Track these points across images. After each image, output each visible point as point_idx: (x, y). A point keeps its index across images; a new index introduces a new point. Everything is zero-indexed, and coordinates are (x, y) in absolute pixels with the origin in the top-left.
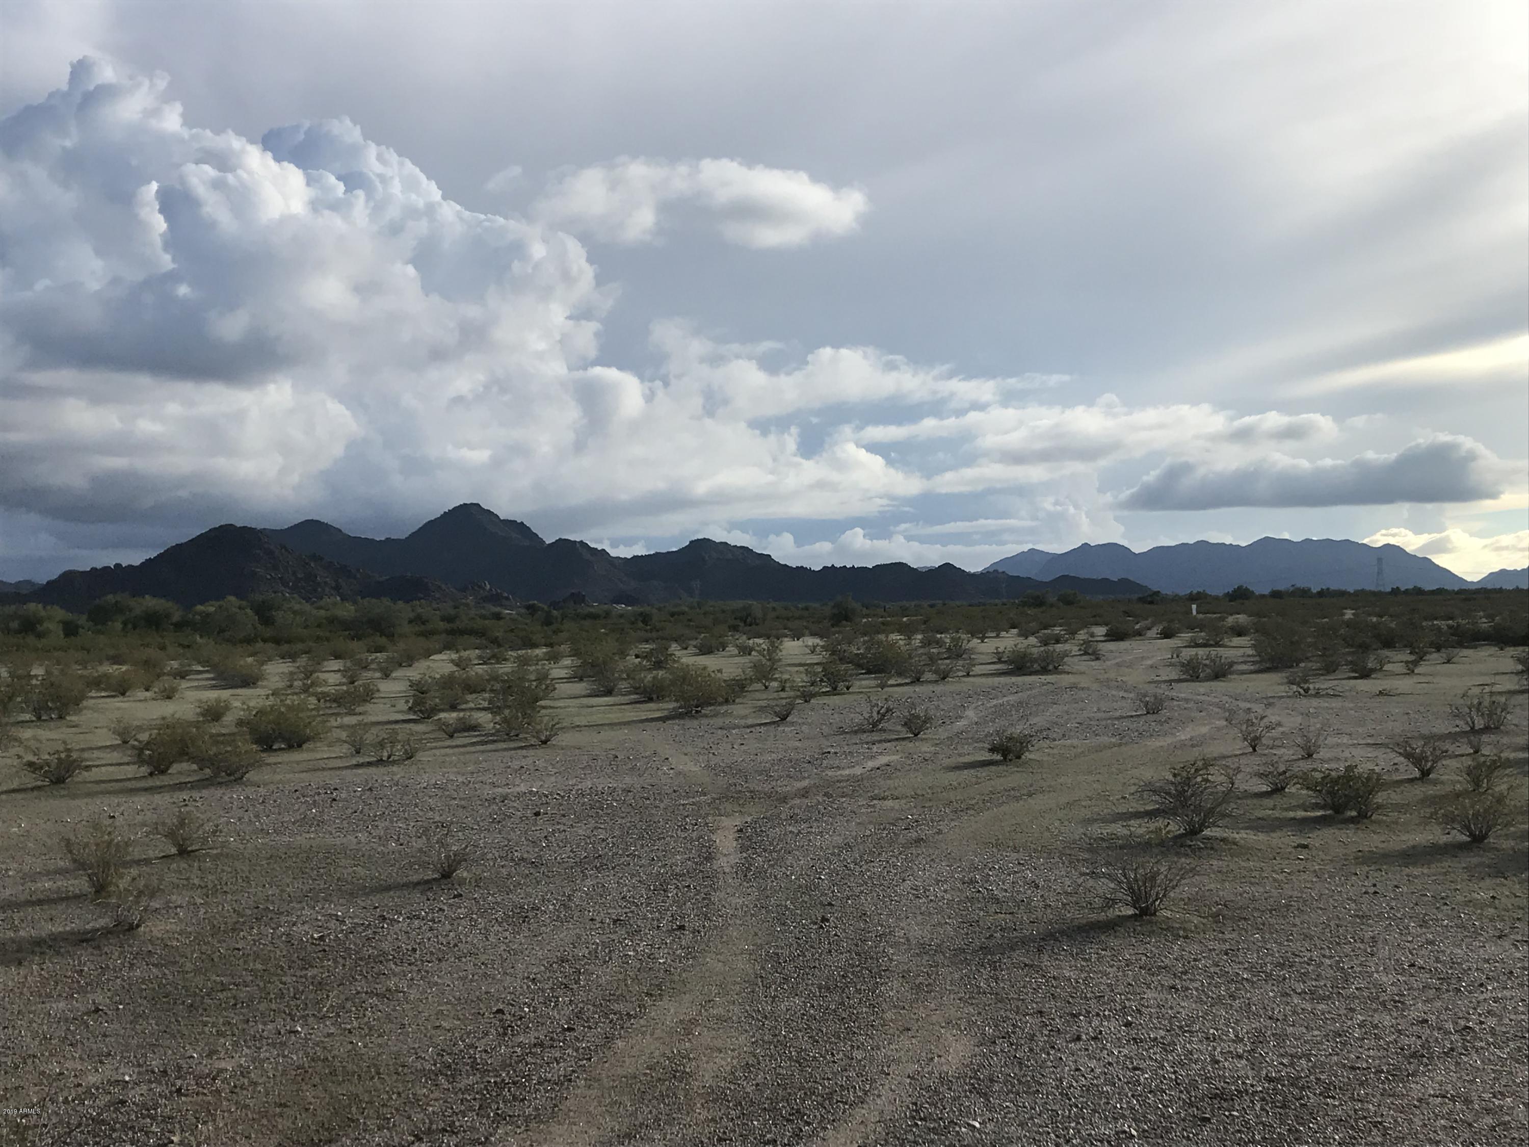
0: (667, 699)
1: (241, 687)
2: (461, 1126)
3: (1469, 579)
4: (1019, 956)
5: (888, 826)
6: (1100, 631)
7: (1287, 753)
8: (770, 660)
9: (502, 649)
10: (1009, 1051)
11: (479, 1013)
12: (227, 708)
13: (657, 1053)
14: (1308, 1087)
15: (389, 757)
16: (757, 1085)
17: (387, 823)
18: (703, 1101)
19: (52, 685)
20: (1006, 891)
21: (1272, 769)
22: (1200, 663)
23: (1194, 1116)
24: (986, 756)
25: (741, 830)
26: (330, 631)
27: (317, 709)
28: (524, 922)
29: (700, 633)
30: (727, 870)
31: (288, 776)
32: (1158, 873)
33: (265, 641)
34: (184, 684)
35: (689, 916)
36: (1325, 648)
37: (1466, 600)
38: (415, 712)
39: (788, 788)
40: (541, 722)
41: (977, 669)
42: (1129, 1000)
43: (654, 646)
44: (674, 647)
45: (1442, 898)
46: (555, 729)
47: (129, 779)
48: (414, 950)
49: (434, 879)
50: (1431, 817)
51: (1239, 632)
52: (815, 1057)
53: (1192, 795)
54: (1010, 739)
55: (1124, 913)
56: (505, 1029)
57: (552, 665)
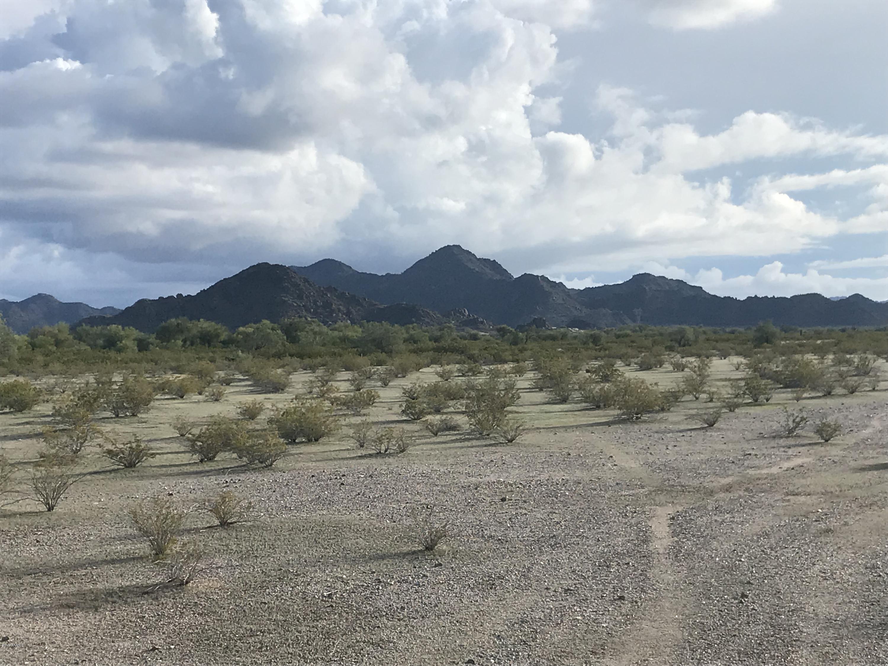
0: (612, 407)
1: (273, 392)
5: (800, 518)
8: (700, 375)
9: (477, 364)
11: (454, 662)
12: (261, 409)
15: (386, 451)
17: (383, 504)
19: (128, 389)
25: (673, 518)
26: (342, 348)
27: (330, 411)
28: (491, 588)
29: (641, 352)
30: (661, 551)
31: (307, 464)
33: (291, 355)
34: (229, 390)
35: (628, 588)
38: (407, 415)
39: (714, 484)
40: (508, 423)
41: (882, 385)
43: (602, 363)
44: (619, 364)
46: (519, 430)
47: (186, 465)
48: (403, 608)
49: (420, 551)
57: (518, 378)
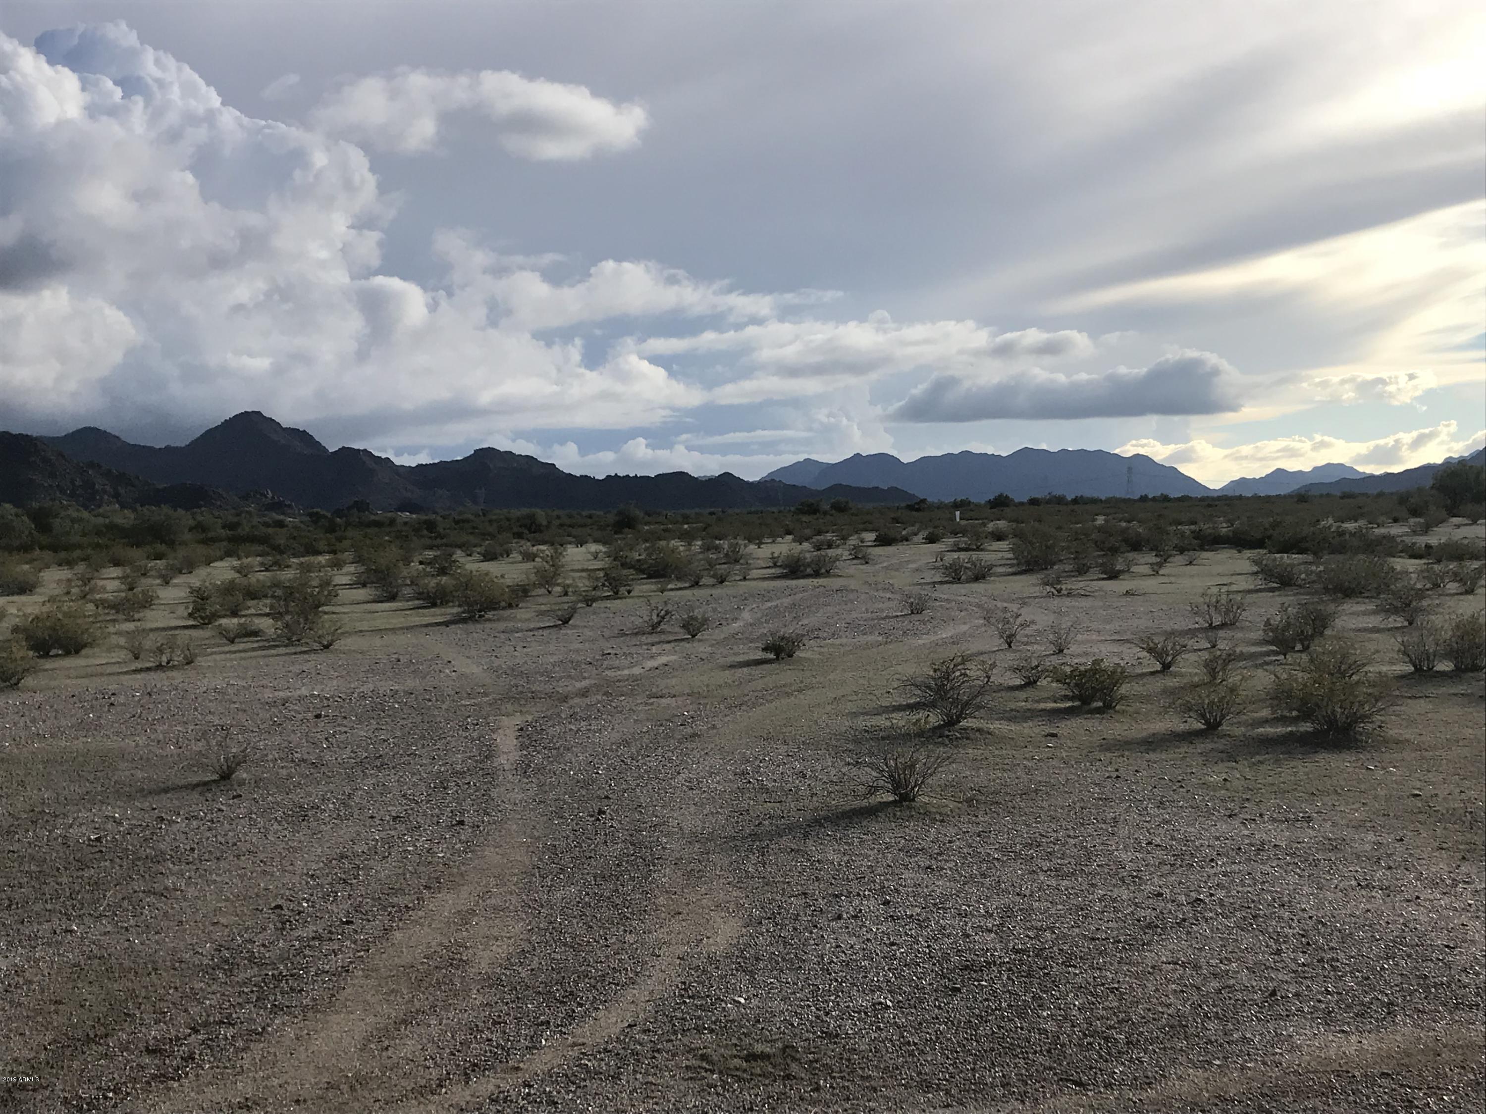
0: (451, 604)
1: (18, 594)
2: (238, 1018)
3: (1211, 487)
4: (786, 841)
5: (664, 723)
6: (870, 536)
7: (1040, 649)
8: (553, 566)
9: (285, 556)
10: (774, 931)
11: (257, 909)
12: (3, 615)
13: (434, 943)
14: (1052, 957)
15: (168, 663)
16: (532, 970)
17: (166, 727)
18: (479, 987)
20: (775, 781)
21: (1024, 664)
22: (962, 566)
23: (946, 987)
24: (759, 655)
25: (522, 729)
26: (109, 539)
27: (96, 615)
28: (303, 820)
29: (485, 540)
30: (507, 767)
31: (65, 682)
32: (917, 761)
33: (42, 548)
35: (468, 812)
36: (1077, 552)
37: (1209, 506)
38: (195, 618)
39: (569, 688)
40: (323, 626)
41: (755, 573)
42: (887, 880)
43: (438, 553)
44: (459, 555)
45: (1179, 782)
46: (337, 634)
48: (192, 849)
49: (213, 781)
50: (1170, 707)
51: (999, 537)
52: (589, 942)
53: (952, 688)
54: (783, 638)
55: (885, 800)
56: (284, 923)
57: (335, 572)
